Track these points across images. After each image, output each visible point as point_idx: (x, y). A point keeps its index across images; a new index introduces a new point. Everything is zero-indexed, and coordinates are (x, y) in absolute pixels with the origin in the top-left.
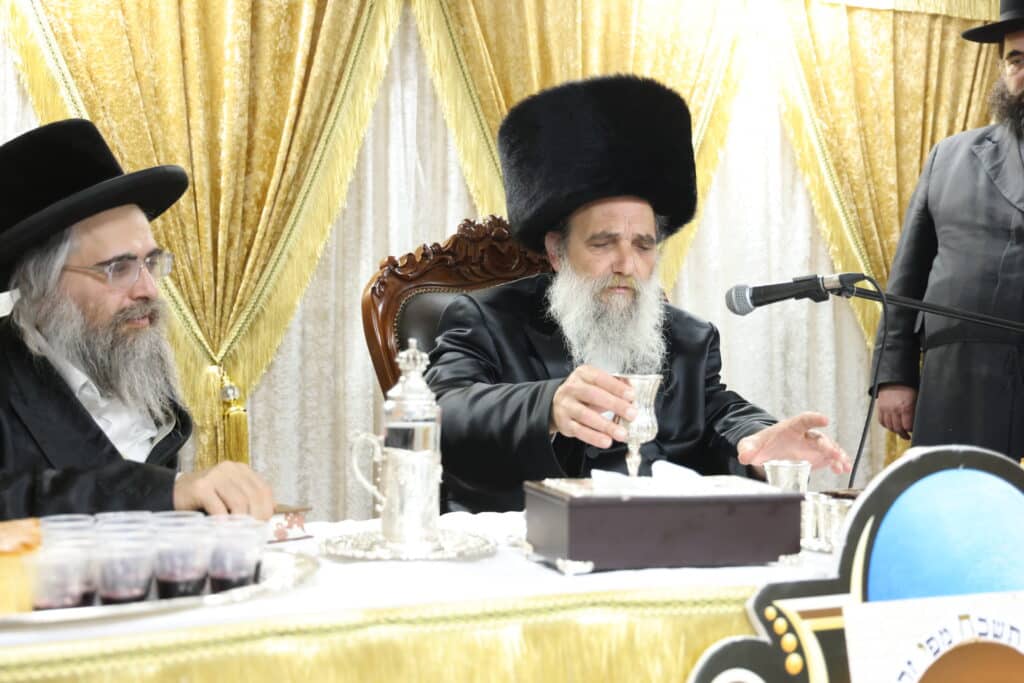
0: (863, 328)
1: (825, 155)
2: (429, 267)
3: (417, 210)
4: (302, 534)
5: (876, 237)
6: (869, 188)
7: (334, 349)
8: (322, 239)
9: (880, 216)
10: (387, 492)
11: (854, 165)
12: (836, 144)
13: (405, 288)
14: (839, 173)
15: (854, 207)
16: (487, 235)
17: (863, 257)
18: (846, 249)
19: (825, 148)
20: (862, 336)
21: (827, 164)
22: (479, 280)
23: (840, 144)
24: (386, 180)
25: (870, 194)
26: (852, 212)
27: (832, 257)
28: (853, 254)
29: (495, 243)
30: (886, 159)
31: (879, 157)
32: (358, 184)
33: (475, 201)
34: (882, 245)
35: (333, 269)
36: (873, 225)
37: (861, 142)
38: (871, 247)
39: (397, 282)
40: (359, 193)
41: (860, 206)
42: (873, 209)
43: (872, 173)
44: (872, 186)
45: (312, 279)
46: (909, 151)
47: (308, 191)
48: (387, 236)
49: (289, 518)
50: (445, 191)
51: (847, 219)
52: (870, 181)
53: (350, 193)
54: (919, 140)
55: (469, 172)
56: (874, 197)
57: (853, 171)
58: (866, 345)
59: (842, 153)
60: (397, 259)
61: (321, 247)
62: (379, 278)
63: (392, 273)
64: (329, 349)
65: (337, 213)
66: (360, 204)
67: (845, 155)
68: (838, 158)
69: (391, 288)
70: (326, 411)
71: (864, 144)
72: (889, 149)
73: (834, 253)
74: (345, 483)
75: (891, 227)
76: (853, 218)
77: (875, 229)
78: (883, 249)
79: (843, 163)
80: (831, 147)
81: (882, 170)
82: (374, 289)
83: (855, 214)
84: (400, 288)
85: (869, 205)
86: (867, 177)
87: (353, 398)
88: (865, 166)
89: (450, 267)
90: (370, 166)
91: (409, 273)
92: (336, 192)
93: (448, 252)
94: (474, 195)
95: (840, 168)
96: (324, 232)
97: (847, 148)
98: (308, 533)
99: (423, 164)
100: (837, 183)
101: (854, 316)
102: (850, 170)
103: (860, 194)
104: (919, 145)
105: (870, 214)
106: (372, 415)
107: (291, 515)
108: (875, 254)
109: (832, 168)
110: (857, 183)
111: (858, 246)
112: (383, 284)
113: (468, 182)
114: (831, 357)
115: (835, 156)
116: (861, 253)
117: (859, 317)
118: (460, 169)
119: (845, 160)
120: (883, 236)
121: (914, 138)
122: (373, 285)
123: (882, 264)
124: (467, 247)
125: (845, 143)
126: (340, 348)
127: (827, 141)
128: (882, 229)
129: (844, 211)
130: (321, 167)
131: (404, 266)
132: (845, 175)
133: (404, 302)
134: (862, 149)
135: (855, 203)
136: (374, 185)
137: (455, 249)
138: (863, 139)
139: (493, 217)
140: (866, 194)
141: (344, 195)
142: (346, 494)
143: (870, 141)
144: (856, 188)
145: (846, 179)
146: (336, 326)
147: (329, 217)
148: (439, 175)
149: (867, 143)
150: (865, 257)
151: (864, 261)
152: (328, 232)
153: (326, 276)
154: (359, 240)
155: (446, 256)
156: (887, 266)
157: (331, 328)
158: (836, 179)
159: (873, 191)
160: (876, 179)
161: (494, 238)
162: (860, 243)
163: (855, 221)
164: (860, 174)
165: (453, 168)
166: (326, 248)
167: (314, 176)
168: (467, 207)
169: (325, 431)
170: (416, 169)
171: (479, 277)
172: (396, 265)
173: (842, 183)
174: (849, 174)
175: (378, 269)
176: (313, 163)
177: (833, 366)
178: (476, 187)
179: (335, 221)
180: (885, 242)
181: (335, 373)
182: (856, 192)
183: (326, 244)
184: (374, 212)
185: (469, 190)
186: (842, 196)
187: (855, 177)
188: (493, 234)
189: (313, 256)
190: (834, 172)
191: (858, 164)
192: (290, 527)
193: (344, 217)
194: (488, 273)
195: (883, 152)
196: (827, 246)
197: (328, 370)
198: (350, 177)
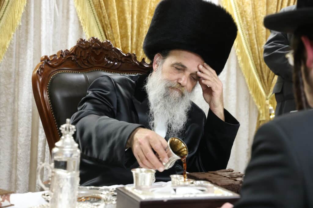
0: (248, 86)
1: (236, 9)
2: (64, 61)
3: (55, 27)
4: (9, 204)
5: (256, 46)
6: (254, 24)
7: (14, 90)
8: (9, 39)
9: (258, 37)
10: (54, 190)
11: (248, 14)
12: (241, 4)
13: (53, 71)
14: (242, 17)
15: (247, 33)
16: (90, 46)
17: (250, 54)
18: (243, 51)
19: (237, 6)
20: (248, 89)
21: (237, 13)
22: (86, 67)
23: (243, 4)
24: (40, 13)
25: (255, 27)
26: (246, 35)
27: (237, 54)
28: (246, 53)
29: (94, 50)
30: (262, 11)
31: (259, 10)
32: (27, 13)
33: (82, 24)
34: (258, 49)
35: (14, 53)
36: (255, 40)
37: (252, 4)
38: (253, 50)
39: (48, 68)
40: (27, 18)
41: (250, 32)
42: (256, 34)
43: (256, 18)
44: (255, 24)
45: (4, 58)
46: (272, 8)
47: (2, 16)
48: (40, 38)
49: (3, 197)
50: (68, 18)
51: (244, 37)
52: (255, 21)
53: (23, 17)
54: (276, 3)
55: (79, 10)
56: (256, 28)
57: (248, 17)
58: (249, 93)
59: (244, 8)
60: (48, 57)
61: (8, 43)
62: (40, 66)
63: (47, 64)
64: (12, 90)
65: (16, 27)
66: (27, 23)
67: (245, 9)
68: (242, 11)
69: (46, 71)
70: (9, 118)
71: (253, 5)
72: (264, 7)
73: (238, 52)
74: (17, 151)
75: (262, 42)
76: (246, 37)
77: (256, 43)
78: (259, 52)
79: (244, 13)
80: (239, 6)
81: (260, 16)
82: (38, 71)
83: (248, 35)
84: (50, 71)
85: (254, 32)
86: (254, 19)
87: (22, 113)
88: (253, 14)
89: (73, 61)
90: (32, 6)
91: (55, 64)
92: (16, 17)
93: (72, 54)
94: (81, 22)
95: (242, 15)
96: (10, 36)
97: (246, 6)
98: (12, 203)
99: (58, 5)
100: (241, 22)
101: (245, 81)
102: (247, 16)
103: (250, 27)
104: (276, 6)
105: (254, 36)
106: (31, 121)
107: (4, 195)
108: (255, 53)
109: (239, 15)
110: (249, 22)
111: (248, 50)
112: (42, 69)
113: (79, 15)
114: (235, 97)
115: (241, 10)
116: (249, 53)
117: (247, 81)
118: (75, 9)
119: (245, 11)
120: (259, 45)
121: (274, 3)
122: (37, 70)
123: (258, 58)
124: (81, 52)
125: (245, 4)
126: (16, 90)
127: (238, 3)
128: (258, 42)
129: (243, 34)
130: (9, 5)
131: (52, 61)
132: (244, 18)
133: (51, 78)
134: (252, 7)
135: (248, 30)
136: (34, 14)
137: (75, 53)
138: (253, 2)
139: (93, 38)
140: (253, 27)
141: (20, 19)
142: (17, 156)
143: (256, 3)
144: (249, 24)
145: (245, 20)
146: (15, 80)
147: (12, 29)
148: (65, 11)
149: (254, 4)
150: (251, 55)
151: (250, 56)
152: (12, 36)
153: (11, 56)
154: (27, 39)
155: (71, 56)
156: (260, 59)
157: (13, 80)
158: (240, 20)
159: (256, 26)
160: (257, 20)
161: (94, 48)
162: (249, 48)
163: (247, 39)
164: (251, 18)
165: (72, 8)
166: (11, 43)
167: (5, 9)
168: (78, 26)
169: (9, 128)
170: (55, 7)
171: (86, 66)
172: (48, 60)
173: (243, 22)
174: (246, 18)
175: (40, 62)
176: (5, 3)
177: (235, 101)
178: (82, 18)
179: (15, 31)
180: (259, 48)
181: (14, 102)
182: (249, 26)
183: (11, 41)
184: (34, 27)
185: (79, 19)
186: (243, 28)
187: (249, 19)
188: (93, 46)
189: (4, 47)
190: (240, 17)
191: (250, 13)
192: (3, 201)
193: (19, 29)
194: (90, 64)
195: (261, 8)
196: (235, 49)
197: (11, 100)
198: (23, 10)
